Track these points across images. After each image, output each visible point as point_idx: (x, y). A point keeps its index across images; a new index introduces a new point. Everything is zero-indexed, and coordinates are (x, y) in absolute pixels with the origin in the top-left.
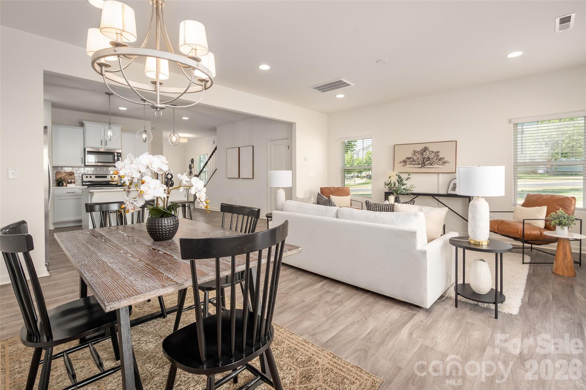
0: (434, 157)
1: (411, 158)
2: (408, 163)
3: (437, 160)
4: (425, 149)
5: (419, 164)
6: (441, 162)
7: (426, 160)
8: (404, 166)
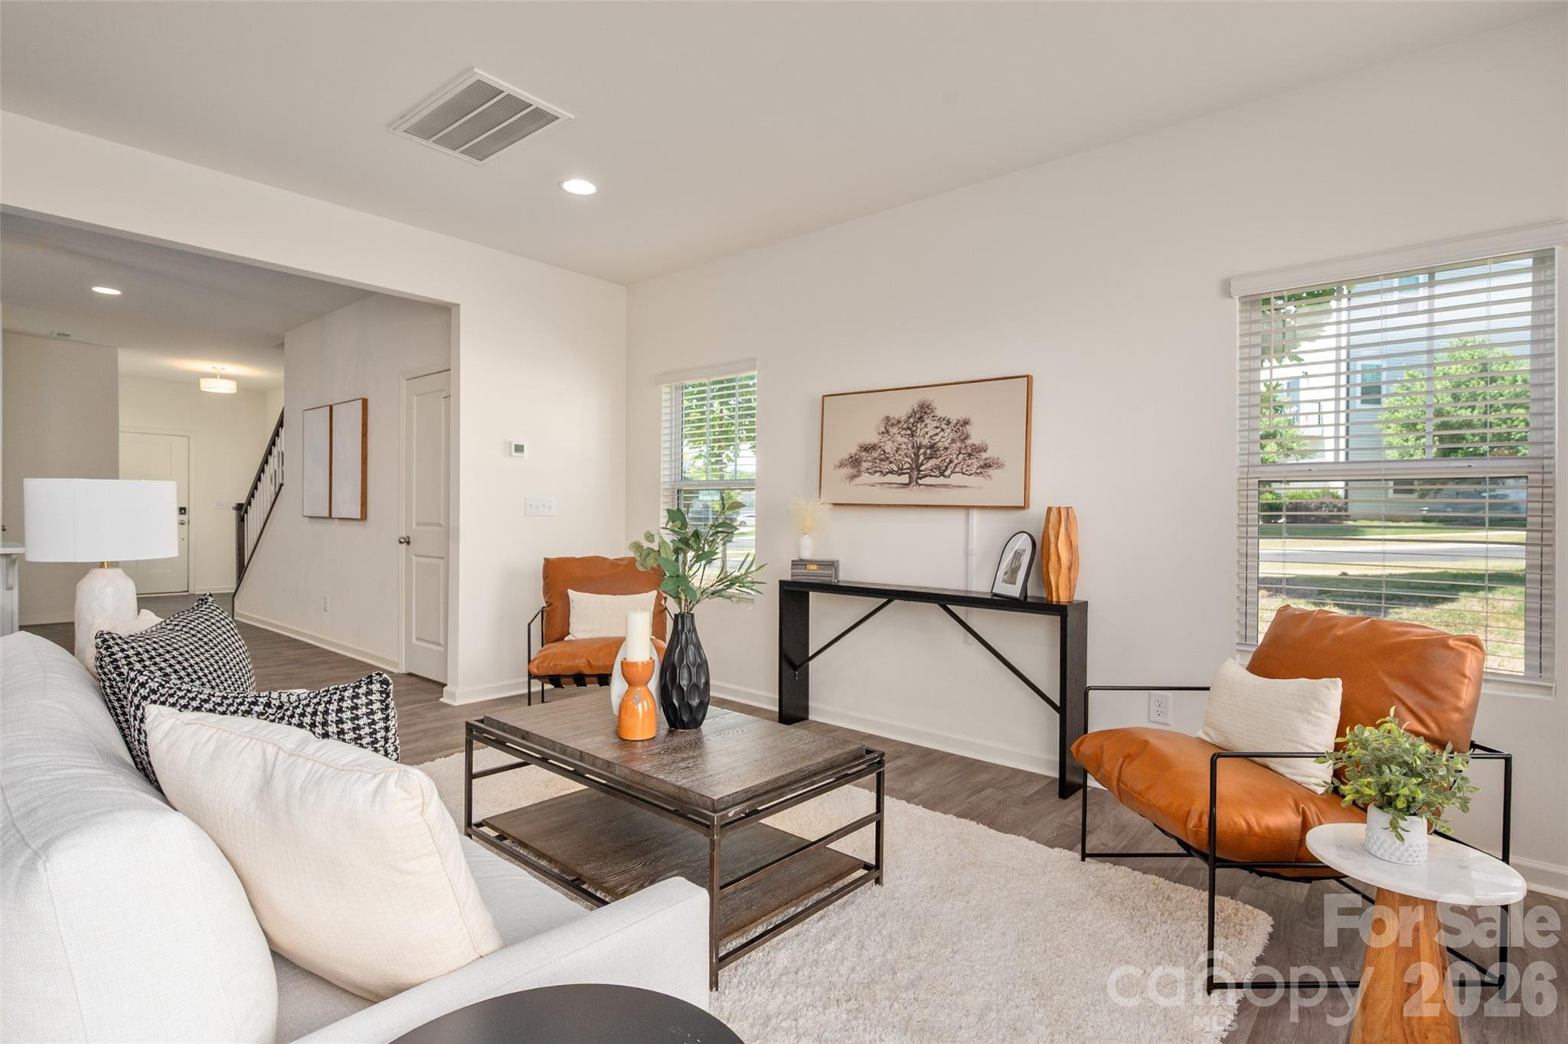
0: (953, 441)
1: (874, 447)
2: (865, 465)
3: (961, 456)
4: (923, 411)
5: (900, 472)
6: (975, 464)
7: (925, 453)
8: (853, 477)
